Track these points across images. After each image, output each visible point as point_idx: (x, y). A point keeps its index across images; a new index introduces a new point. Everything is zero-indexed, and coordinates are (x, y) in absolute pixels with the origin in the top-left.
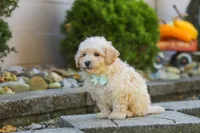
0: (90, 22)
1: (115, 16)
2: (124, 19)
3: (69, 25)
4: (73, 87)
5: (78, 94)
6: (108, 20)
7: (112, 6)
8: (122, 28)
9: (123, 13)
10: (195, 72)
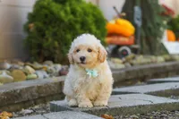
0: (50, 22)
1: (71, 17)
2: (79, 19)
3: (32, 25)
4: (45, 77)
5: (55, 83)
6: (66, 20)
7: (68, 8)
8: (78, 26)
9: (78, 14)
10: (134, 62)
